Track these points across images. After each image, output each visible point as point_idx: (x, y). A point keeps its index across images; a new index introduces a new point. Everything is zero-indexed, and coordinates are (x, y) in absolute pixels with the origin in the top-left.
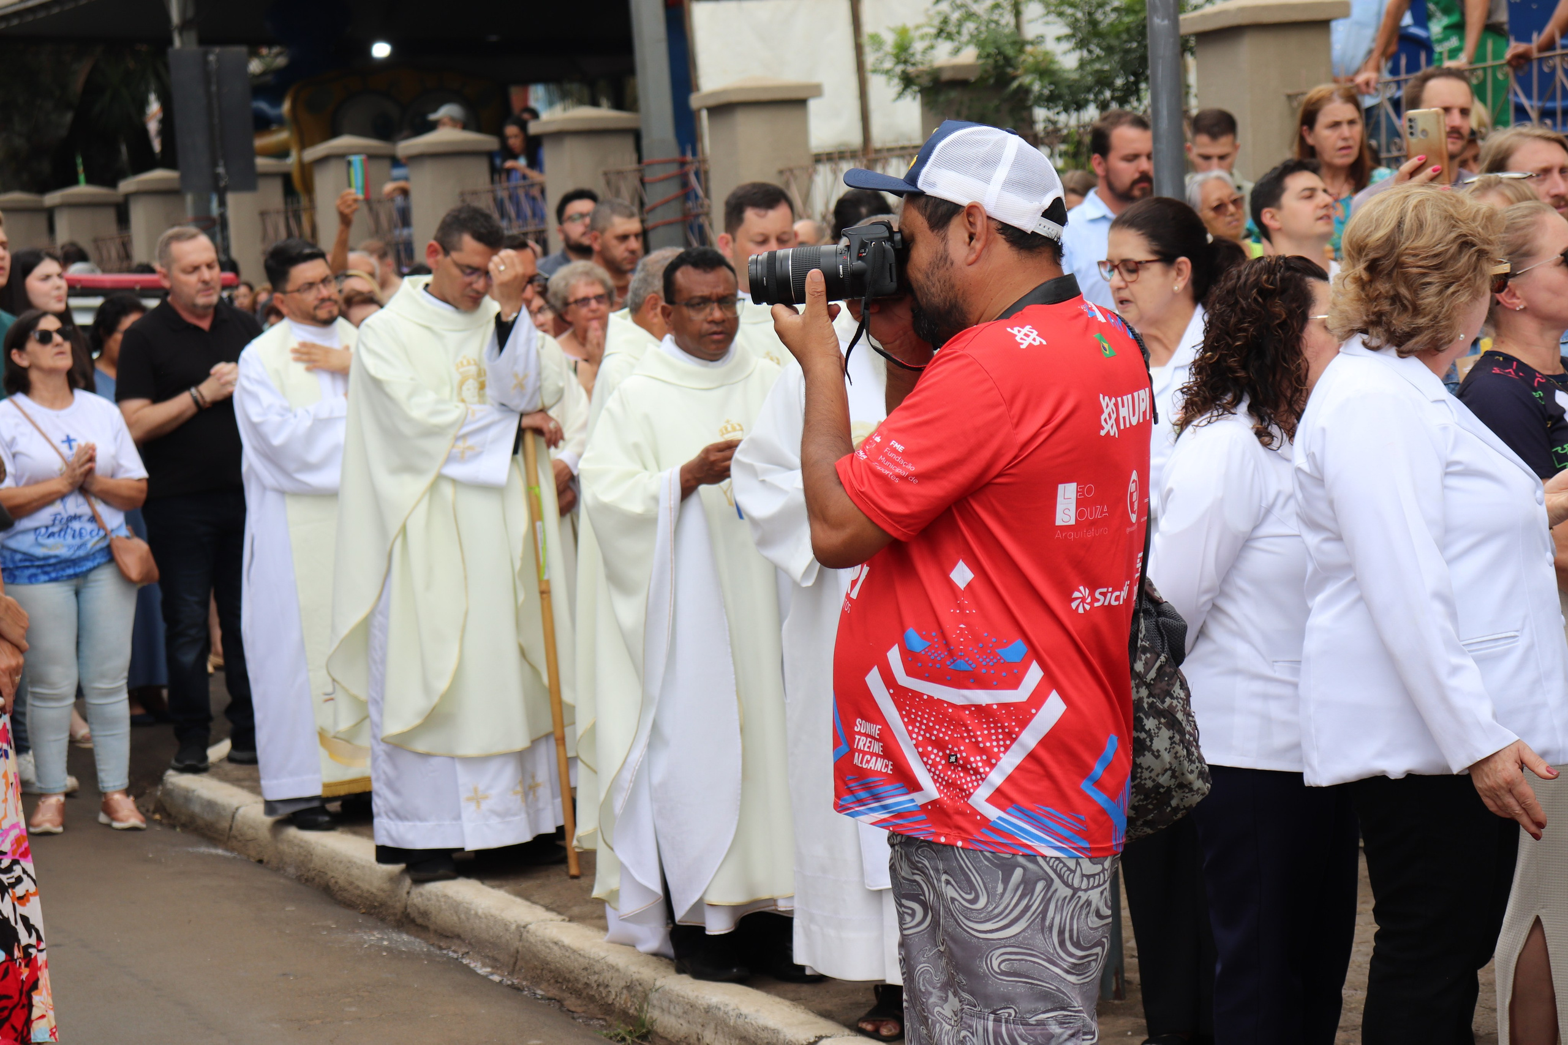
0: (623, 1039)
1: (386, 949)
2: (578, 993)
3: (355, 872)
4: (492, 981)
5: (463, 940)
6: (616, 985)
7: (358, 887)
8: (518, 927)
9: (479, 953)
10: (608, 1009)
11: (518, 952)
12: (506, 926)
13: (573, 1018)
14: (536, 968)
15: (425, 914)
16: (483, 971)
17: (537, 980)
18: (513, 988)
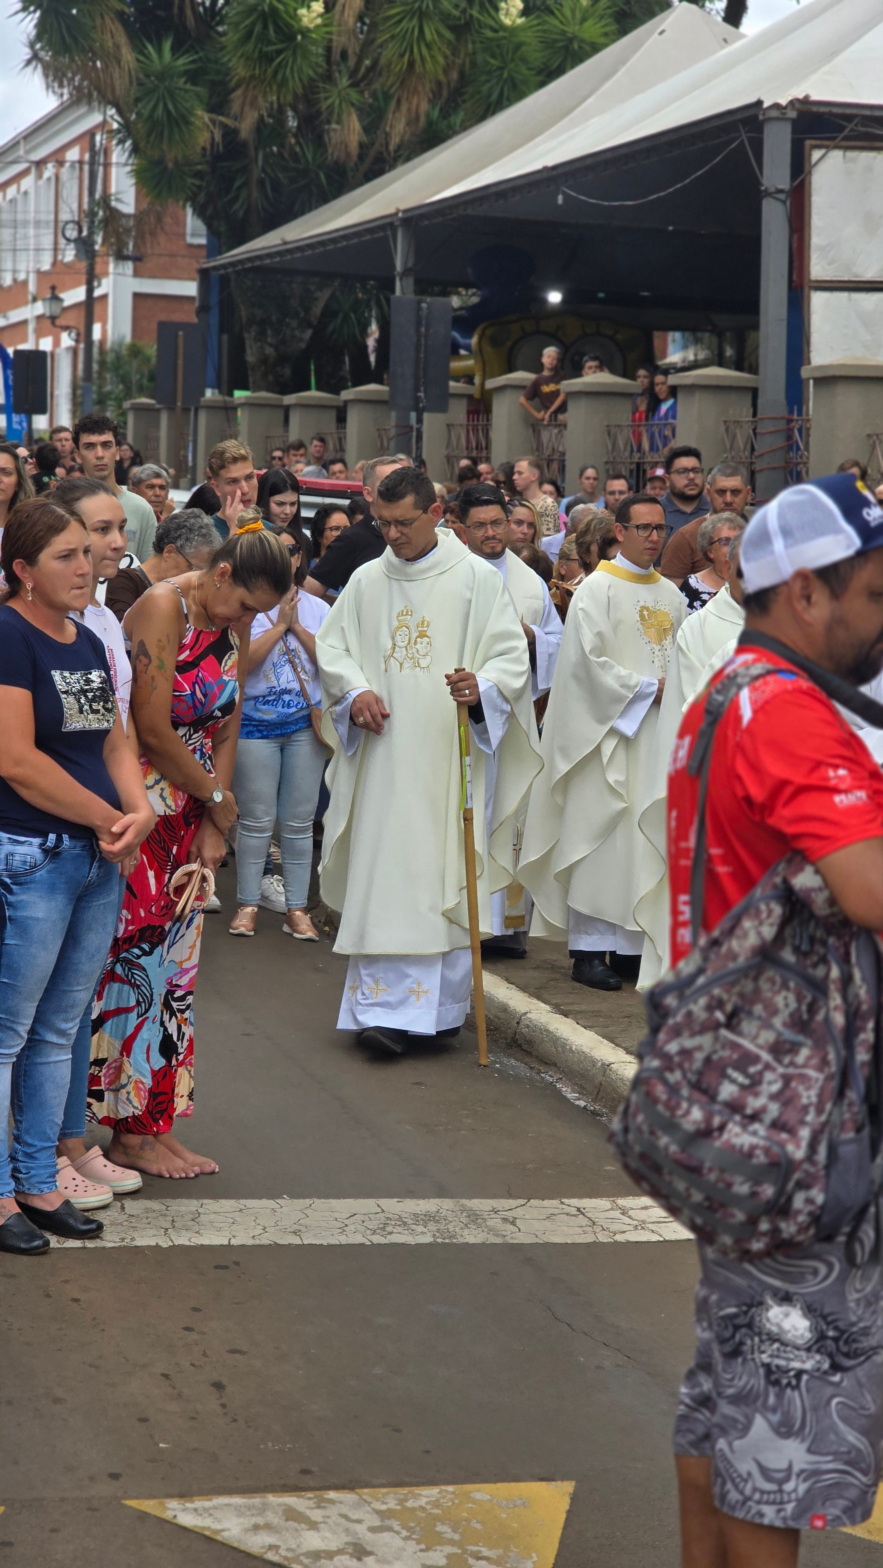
1: (498, 1071)
4: (578, 1106)
5: (559, 1068)
8: (603, 1064)
9: (570, 1080)
11: (601, 1084)
12: (594, 1062)
14: (614, 1099)
15: (530, 1042)
16: (571, 1096)
17: (614, 1109)
18: (594, 1113)
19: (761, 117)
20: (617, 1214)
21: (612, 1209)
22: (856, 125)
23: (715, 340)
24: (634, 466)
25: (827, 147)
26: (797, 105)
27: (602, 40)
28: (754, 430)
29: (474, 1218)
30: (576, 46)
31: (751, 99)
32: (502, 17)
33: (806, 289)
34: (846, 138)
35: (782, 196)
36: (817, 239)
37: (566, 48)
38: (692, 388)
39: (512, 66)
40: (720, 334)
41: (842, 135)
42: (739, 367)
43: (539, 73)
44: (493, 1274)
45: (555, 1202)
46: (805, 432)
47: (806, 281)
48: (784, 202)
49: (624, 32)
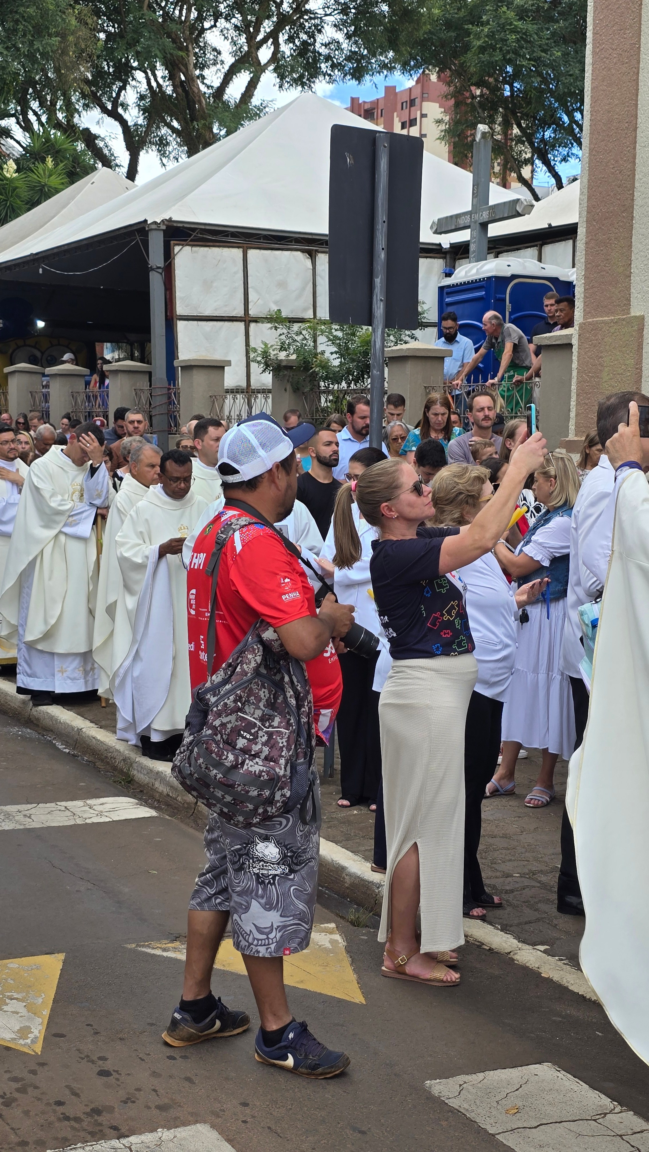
0: (120, 782)
1: (20, 735)
2: (102, 761)
3: (8, 698)
4: (65, 752)
5: (54, 733)
6: (119, 758)
7: (9, 705)
8: (78, 729)
9: (60, 738)
10: (115, 768)
11: (77, 740)
12: (73, 728)
13: (100, 771)
14: (84, 747)
15: (38, 719)
16: (61, 747)
17: (84, 753)
18: (74, 756)
19: (147, 229)
20: (87, 808)
21: (84, 806)
22: (197, 233)
23: (129, 347)
24: (87, 413)
25: (182, 245)
26: (166, 223)
27: (61, 187)
28: (151, 394)
29: (8, 816)
30: (47, 190)
31: (142, 219)
32: (5, 173)
33: (175, 320)
34: (191, 241)
35: (160, 271)
36: (179, 294)
37: (41, 190)
38: (116, 372)
39: (12, 199)
40: (132, 345)
41: (190, 239)
42: (142, 361)
43: (26, 204)
44: (19, 845)
45: (53, 805)
46: (177, 395)
47: (175, 315)
48: (161, 274)
49: (72, 182)
